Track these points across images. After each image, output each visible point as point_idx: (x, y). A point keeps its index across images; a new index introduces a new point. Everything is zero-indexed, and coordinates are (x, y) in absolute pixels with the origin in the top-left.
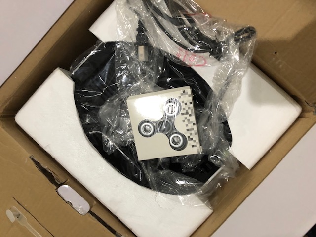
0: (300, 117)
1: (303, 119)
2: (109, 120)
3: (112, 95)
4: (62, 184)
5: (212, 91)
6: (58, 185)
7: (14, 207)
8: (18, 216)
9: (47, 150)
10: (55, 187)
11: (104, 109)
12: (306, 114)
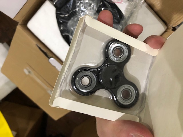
0: (165, 32)
1: (167, 33)
2: (72, 29)
3: (74, 15)
4: (51, 57)
5: (124, 16)
6: (49, 58)
7: (28, 68)
8: (29, 72)
9: (43, 41)
10: (48, 59)
11: (70, 23)
12: (168, 30)
